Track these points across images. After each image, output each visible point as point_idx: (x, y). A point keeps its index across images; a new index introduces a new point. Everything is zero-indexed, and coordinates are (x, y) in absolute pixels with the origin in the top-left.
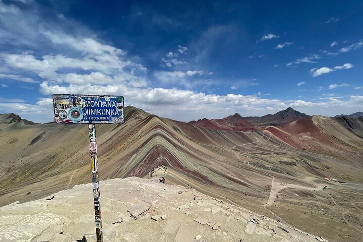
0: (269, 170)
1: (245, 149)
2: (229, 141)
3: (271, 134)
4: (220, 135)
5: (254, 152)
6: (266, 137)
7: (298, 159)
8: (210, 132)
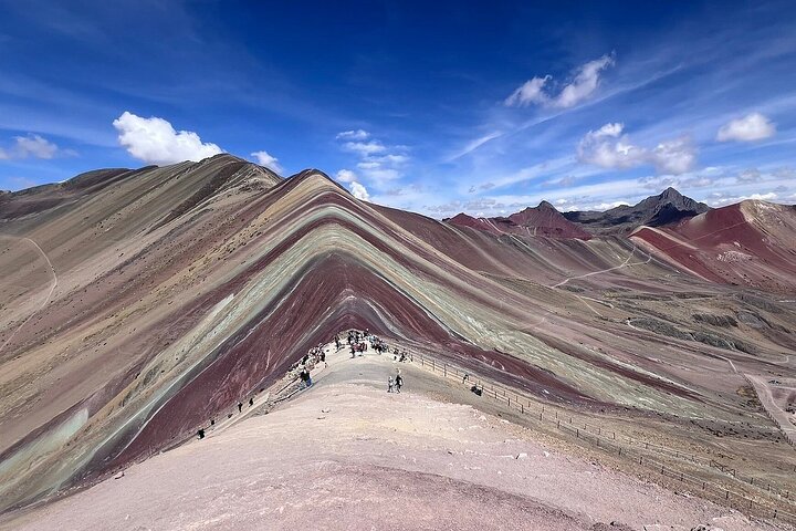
0: (689, 339)
1: (595, 288)
2: (547, 267)
3: (651, 248)
4: (520, 249)
5: (623, 293)
6: (641, 255)
7: (739, 309)
8: (489, 239)
